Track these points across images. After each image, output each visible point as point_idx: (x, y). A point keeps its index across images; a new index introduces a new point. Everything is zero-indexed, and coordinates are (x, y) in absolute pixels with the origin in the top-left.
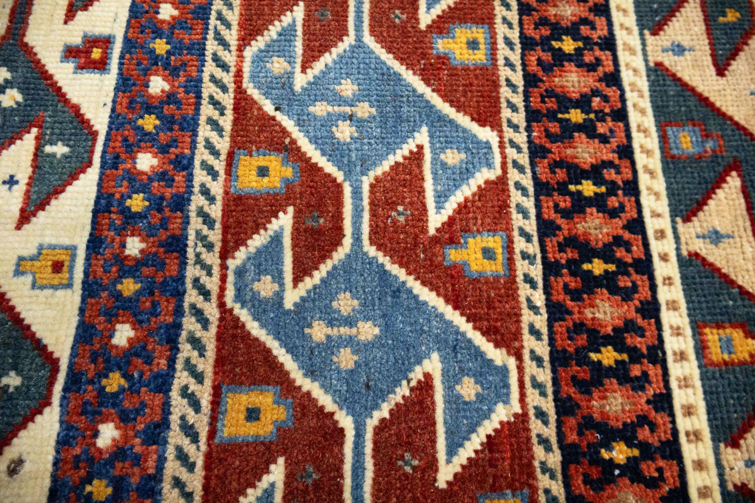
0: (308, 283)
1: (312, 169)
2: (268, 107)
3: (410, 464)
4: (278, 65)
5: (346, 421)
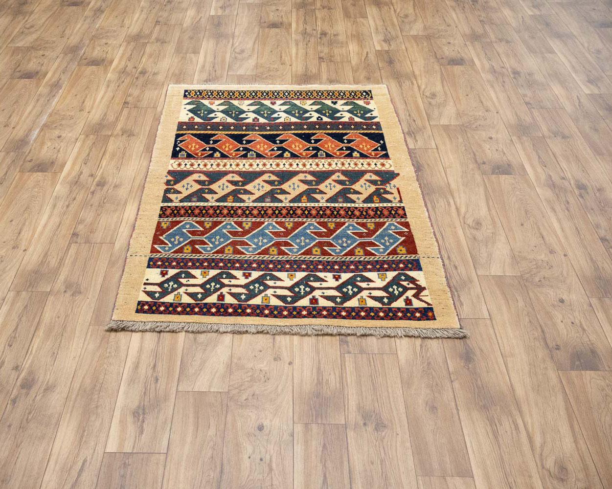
0: (294, 245)
1: (273, 245)
2: (260, 250)
3: (324, 234)
4: (250, 249)
5: (317, 241)
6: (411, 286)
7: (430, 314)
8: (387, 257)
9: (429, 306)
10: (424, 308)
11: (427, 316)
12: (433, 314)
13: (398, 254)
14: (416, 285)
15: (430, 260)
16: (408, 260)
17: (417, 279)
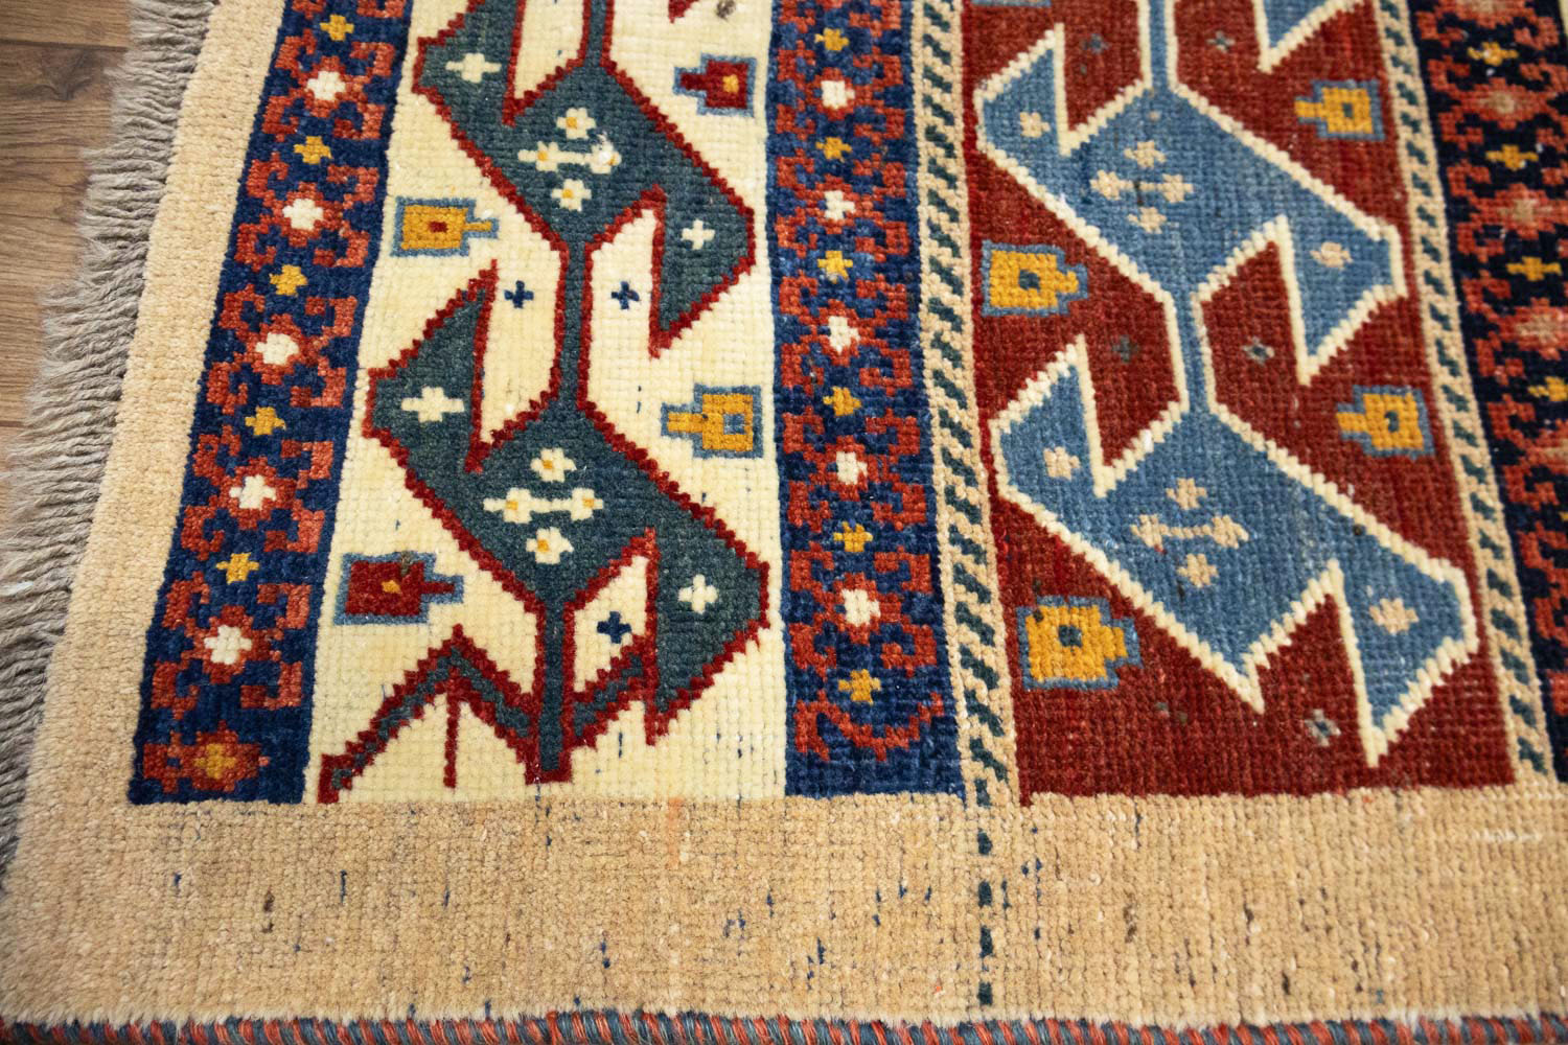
6: (593, 655)
7: (217, 759)
8: (978, 496)
9: (312, 774)
10: (299, 720)
11: (200, 727)
12: (212, 791)
13: (1018, 598)
14: (605, 701)
15: (955, 900)
16: (939, 679)
17: (688, 724)
